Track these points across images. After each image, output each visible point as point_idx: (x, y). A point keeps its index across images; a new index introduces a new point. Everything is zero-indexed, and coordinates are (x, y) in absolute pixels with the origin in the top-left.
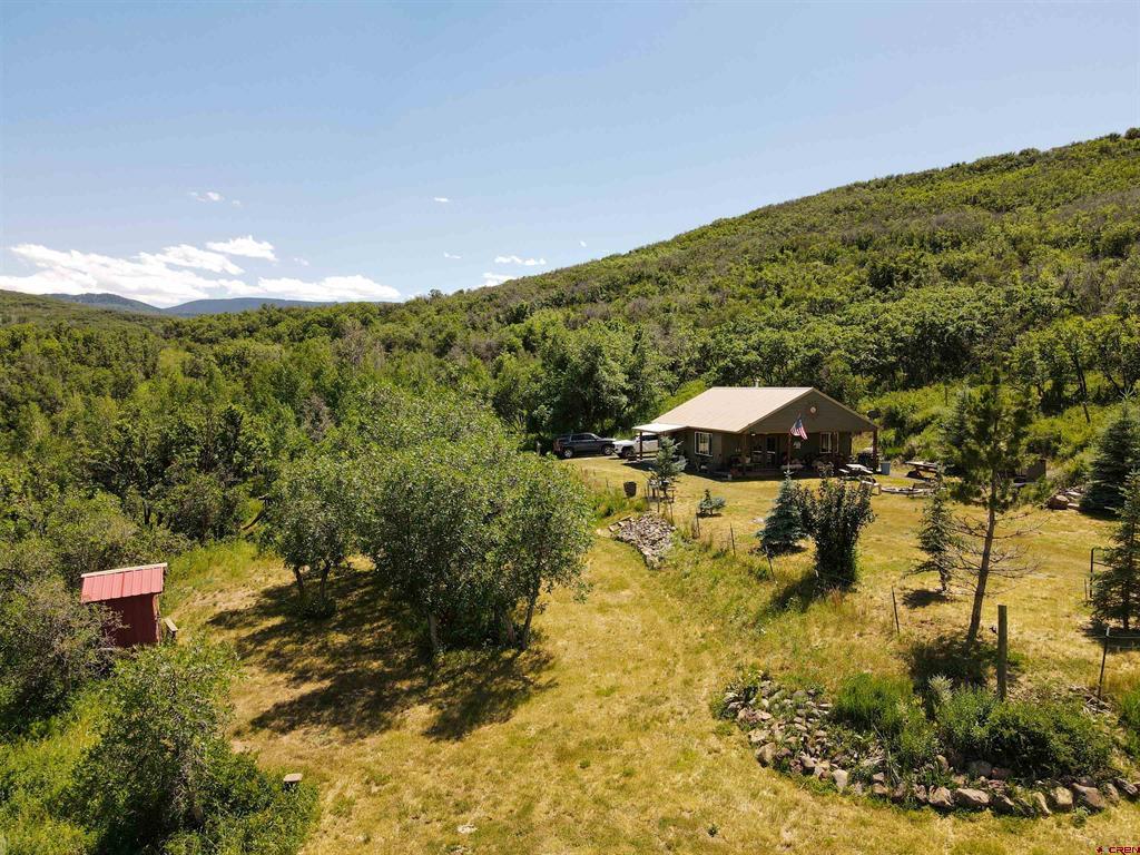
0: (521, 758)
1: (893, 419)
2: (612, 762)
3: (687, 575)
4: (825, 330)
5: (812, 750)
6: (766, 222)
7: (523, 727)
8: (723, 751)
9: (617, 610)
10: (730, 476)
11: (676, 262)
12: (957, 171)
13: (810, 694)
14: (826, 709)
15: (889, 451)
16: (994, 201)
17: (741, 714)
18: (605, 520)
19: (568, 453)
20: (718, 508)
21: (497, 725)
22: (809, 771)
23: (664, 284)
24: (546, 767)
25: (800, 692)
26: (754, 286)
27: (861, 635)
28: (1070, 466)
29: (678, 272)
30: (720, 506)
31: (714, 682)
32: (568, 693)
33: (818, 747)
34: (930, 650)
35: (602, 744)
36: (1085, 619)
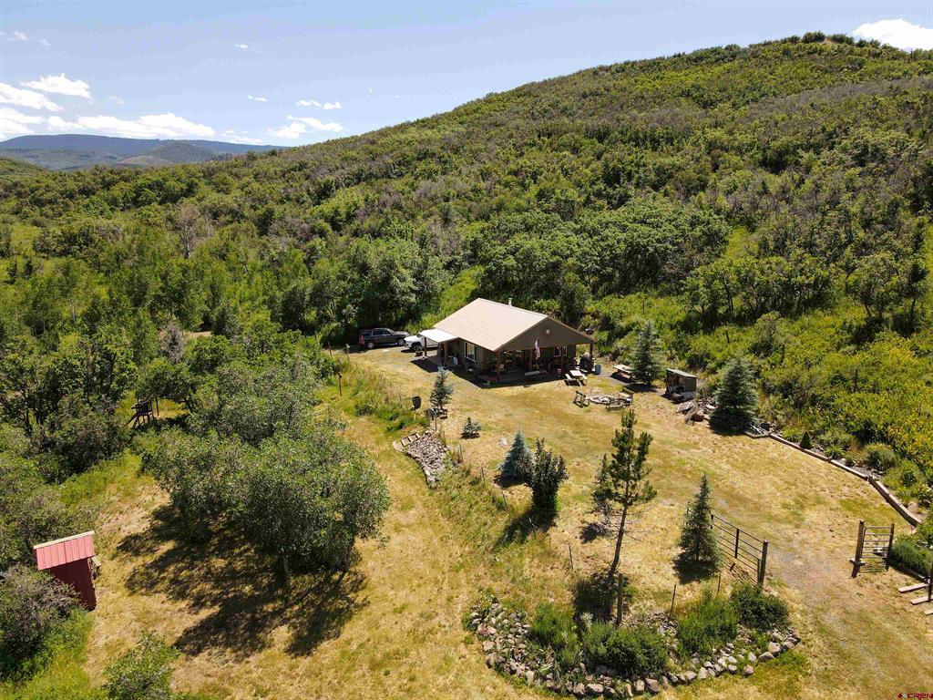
0: (348, 670)
1: (607, 324)
2: (403, 669)
3: (453, 499)
5: (516, 657)
6: (529, 100)
7: (348, 642)
8: (468, 657)
9: (407, 530)
10: (488, 382)
11: (455, 141)
12: (680, 61)
13: (518, 617)
14: (525, 628)
15: (603, 349)
16: (702, 96)
17: (479, 628)
18: (399, 432)
19: (371, 345)
21: (332, 640)
22: (513, 672)
23: (445, 162)
24: (364, 676)
25: (513, 615)
26: (515, 173)
27: (552, 568)
28: (711, 379)
29: (456, 151)
30: (478, 429)
31: (466, 598)
32: (375, 609)
33: (520, 656)
34: (588, 585)
35: (397, 655)
36: (677, 553)
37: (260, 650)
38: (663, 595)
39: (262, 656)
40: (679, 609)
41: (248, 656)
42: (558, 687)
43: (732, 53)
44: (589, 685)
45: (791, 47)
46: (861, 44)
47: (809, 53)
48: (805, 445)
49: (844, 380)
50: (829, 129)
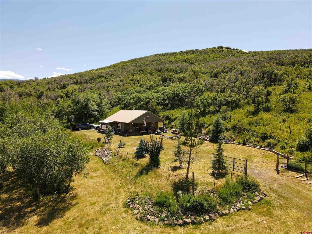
0: (68, 229)
1: (168, 118)
2: (95, 226)
3: (115, 166)
4: (151, 94)
5: (149, 214)
6: (135, 63)
7: (68, 218)
8: (126, 217)
9: (96, 178)
10: (127, 135)
11: (111, 73)
12: (181, 53)
13: (149, 198)
14: (153, 202)
15: (167, 126)
16: (190, 61)
17: (131, 206)
18: (92, 150)
19: (80, 129)
20: (123, 145)
21: (60, 219)
22: (149, 220)
23: (107, 79)
24: (75, 230)
25: (146, 198)
26: (132, 80)
27: (161, 180)
28: (207, 130)
29: (111, 75)
30: (124, 145)
31: (124, 197)
32: (82, 205)
33: (151, 213)
34: (177, 183)
35: (92, 220)
36: (211, 171)
37: (22, 226)
38: (209, 184)
39: (22, 228)
40: (217, 188)
41: (15, 229)
42: (170, 223)
43: (197, 51)
44: (184, 220)
45: (214, 49)
46: (234, 50)
47: (219, 51)
48: (244, 144)
49: (253, 124)
50: (229, 67)
